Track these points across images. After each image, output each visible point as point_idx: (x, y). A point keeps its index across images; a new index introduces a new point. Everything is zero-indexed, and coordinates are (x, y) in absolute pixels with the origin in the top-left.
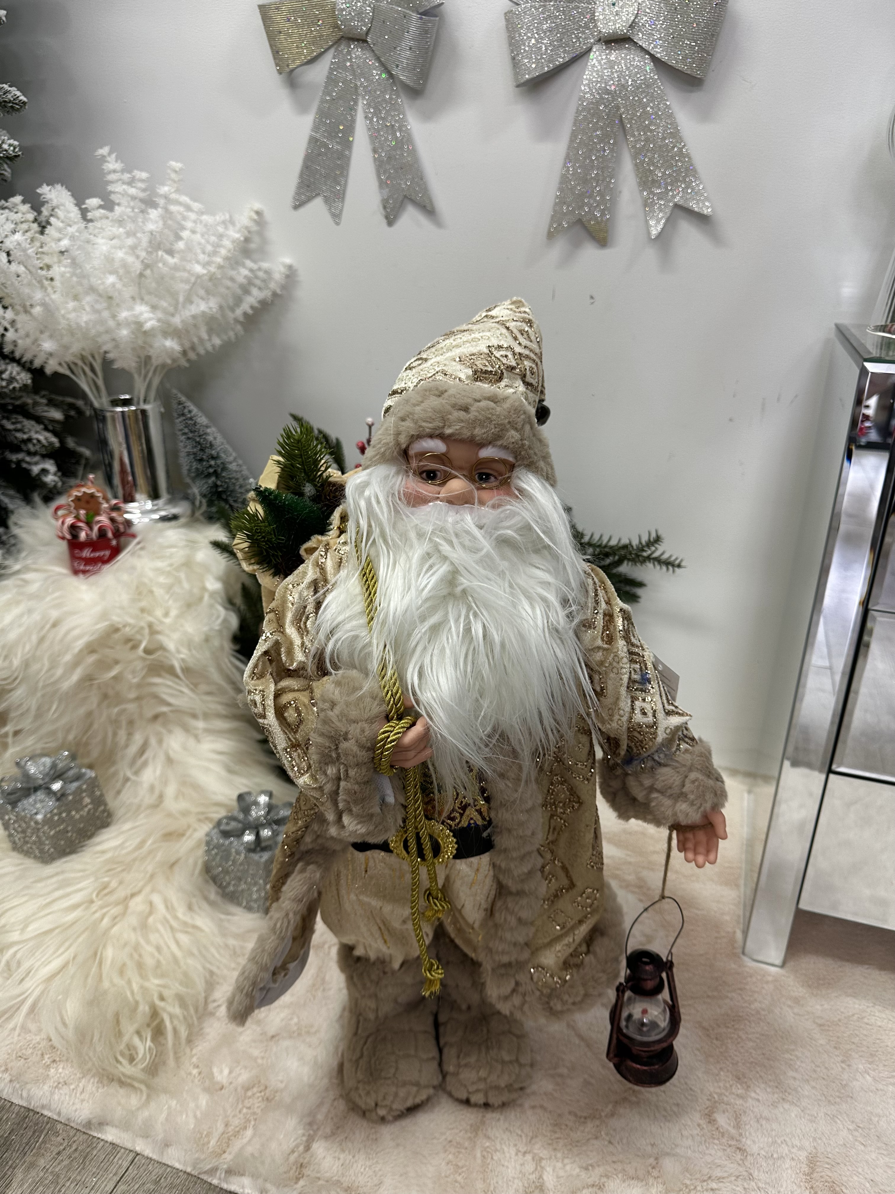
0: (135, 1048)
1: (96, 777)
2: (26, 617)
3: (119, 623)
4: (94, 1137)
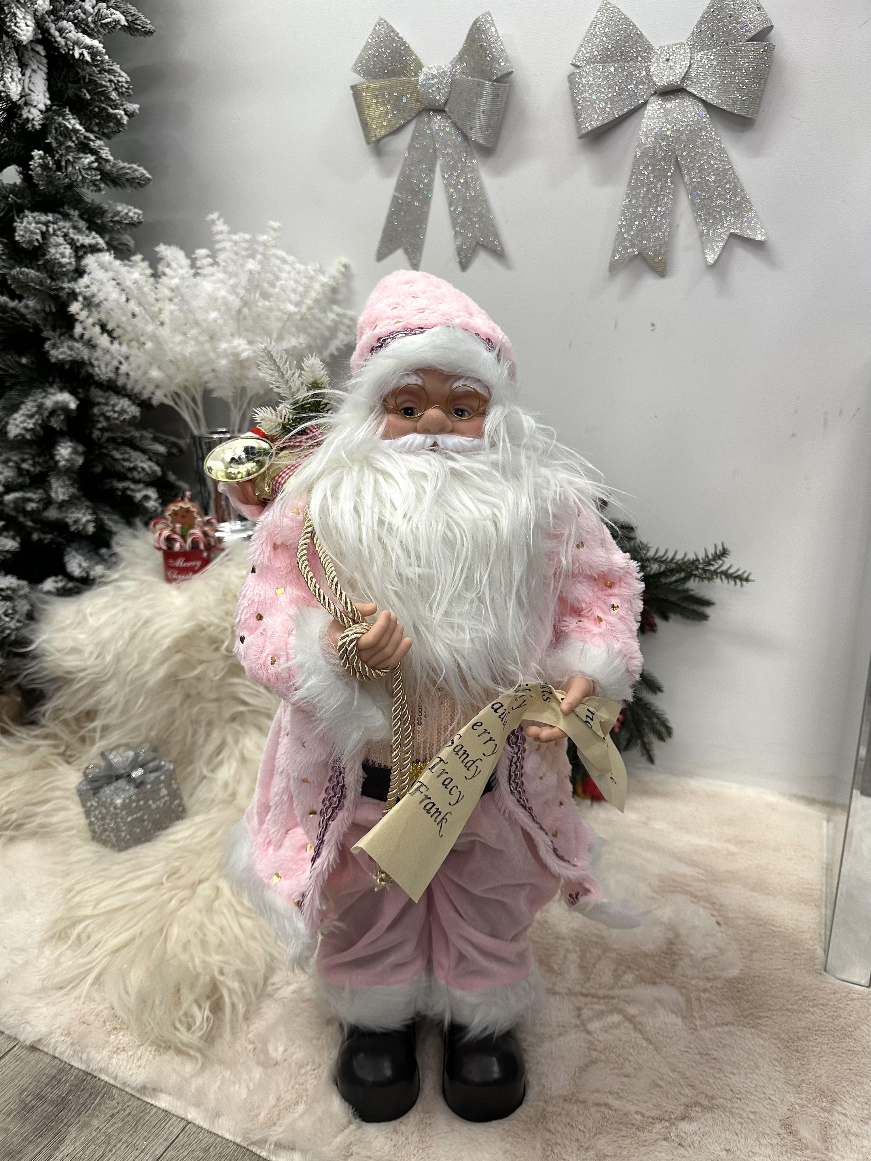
0: (192, 1016)
1: (174, 770)
2: (120, 615)
3: (204, 622)
4: (148, 1103)
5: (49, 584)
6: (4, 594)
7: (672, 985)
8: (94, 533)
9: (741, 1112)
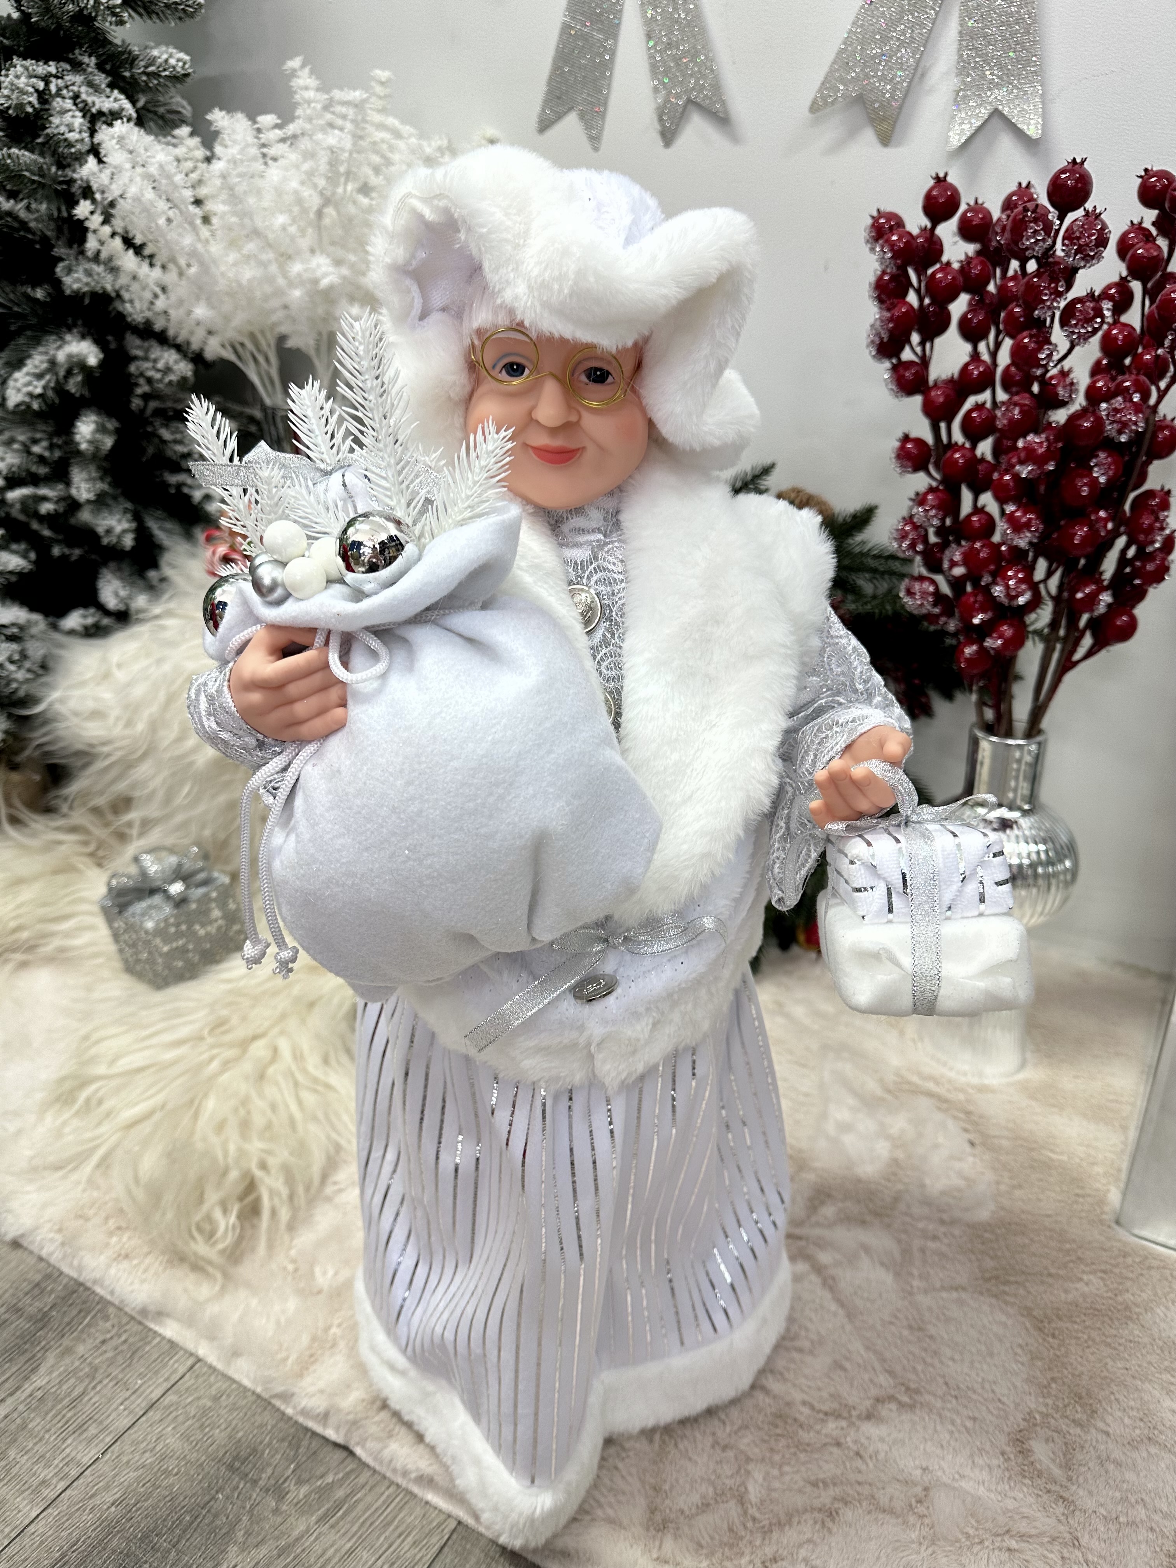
0: (215, 1222)
1: (231, 885)
4: (150, 1330)
5: (74, 620)
6: (9, 632)
7: (889, 1226)
8: (133, 548)
9: (954, 1417)
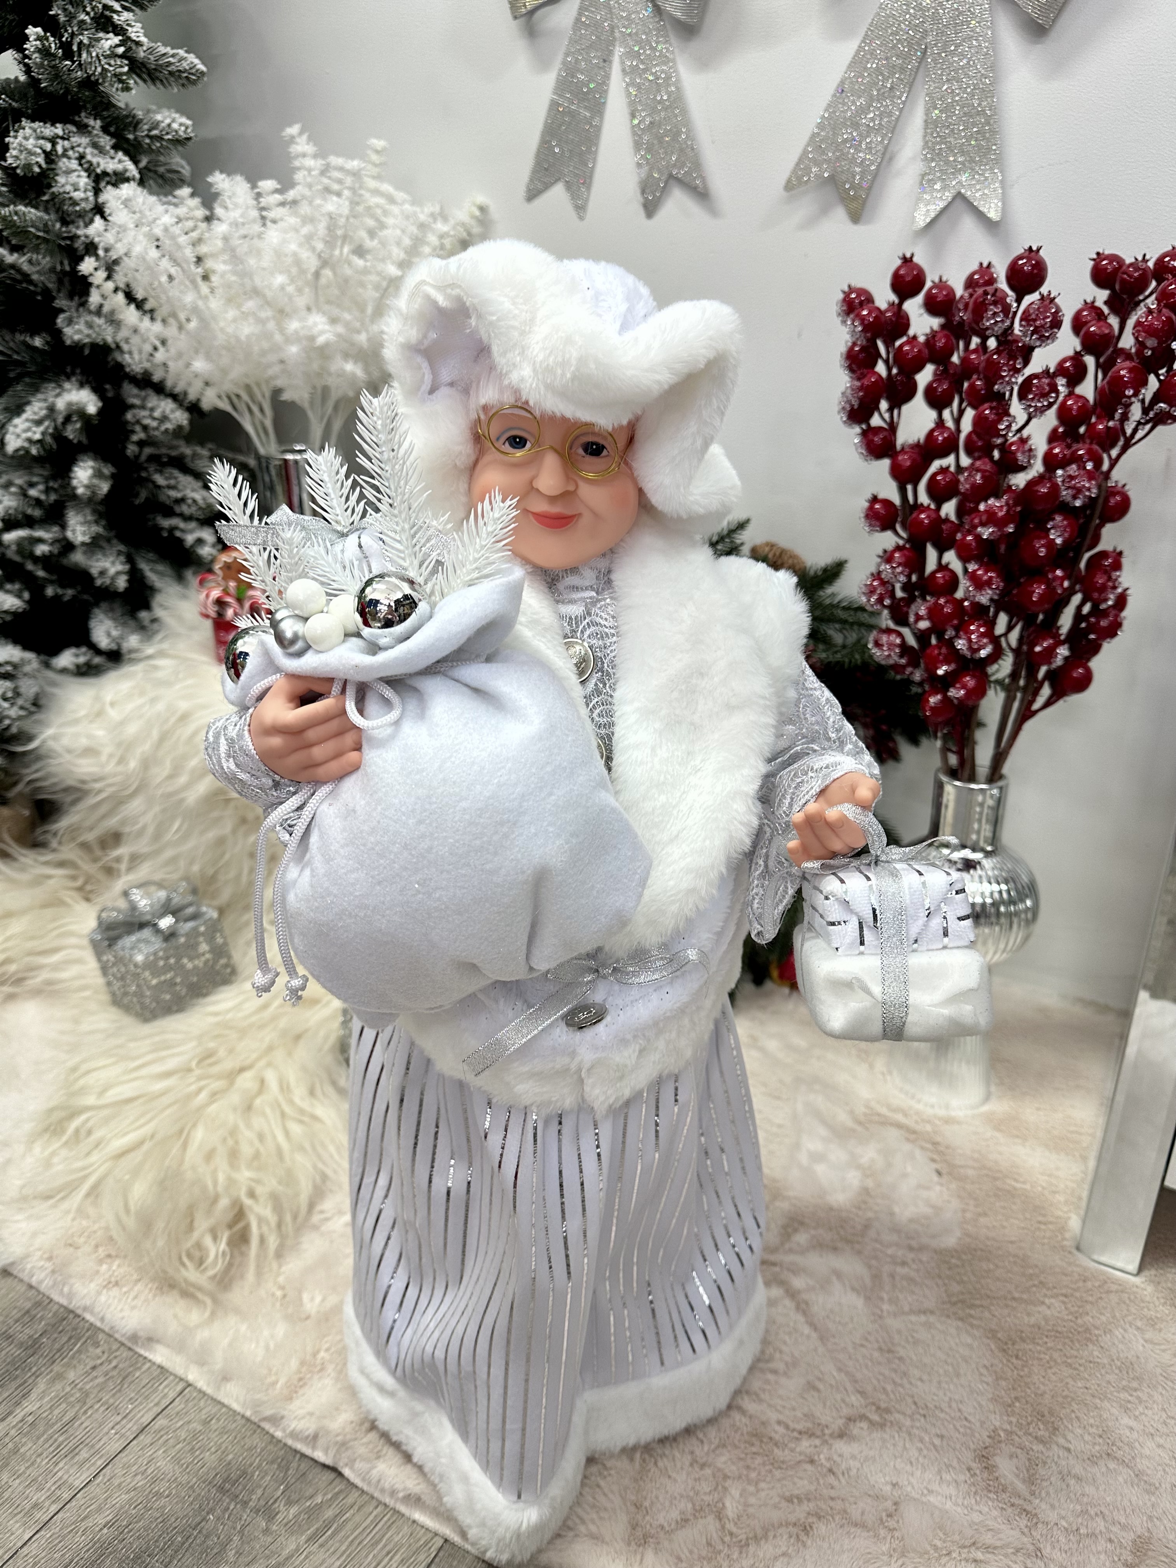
0: (205, 1250)
1: (219, 919)
2: (147, 707)
4: (140, 1356)
5: (67, 659)
6: (2, 670)
7: (859, 1253)
8: (126, 589)
9: (923, 1434)
